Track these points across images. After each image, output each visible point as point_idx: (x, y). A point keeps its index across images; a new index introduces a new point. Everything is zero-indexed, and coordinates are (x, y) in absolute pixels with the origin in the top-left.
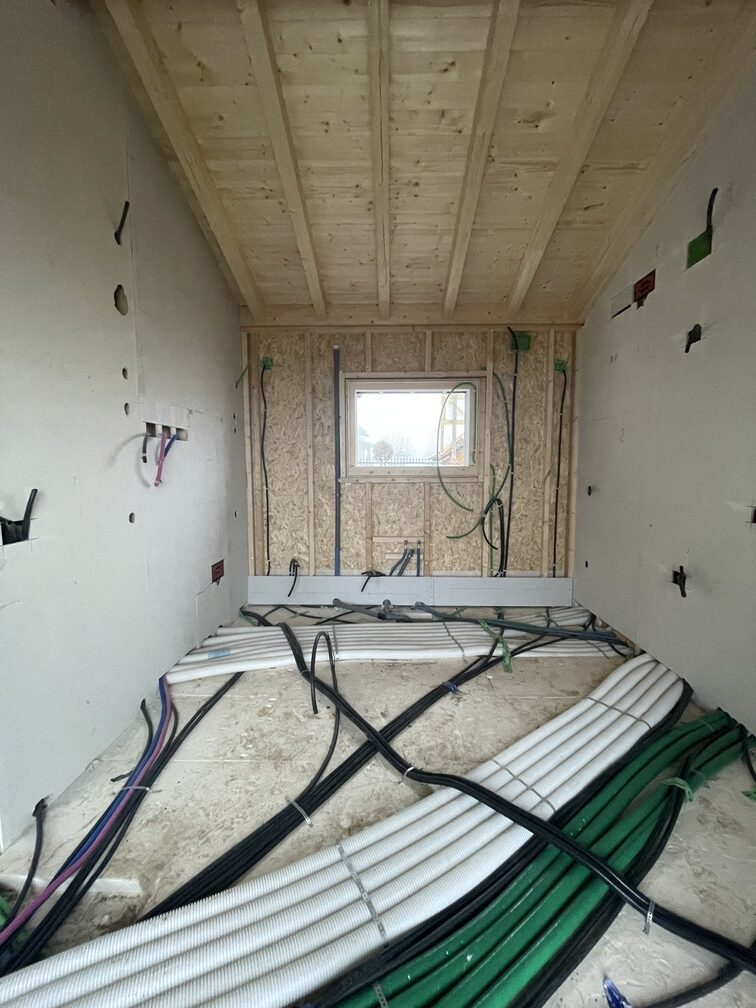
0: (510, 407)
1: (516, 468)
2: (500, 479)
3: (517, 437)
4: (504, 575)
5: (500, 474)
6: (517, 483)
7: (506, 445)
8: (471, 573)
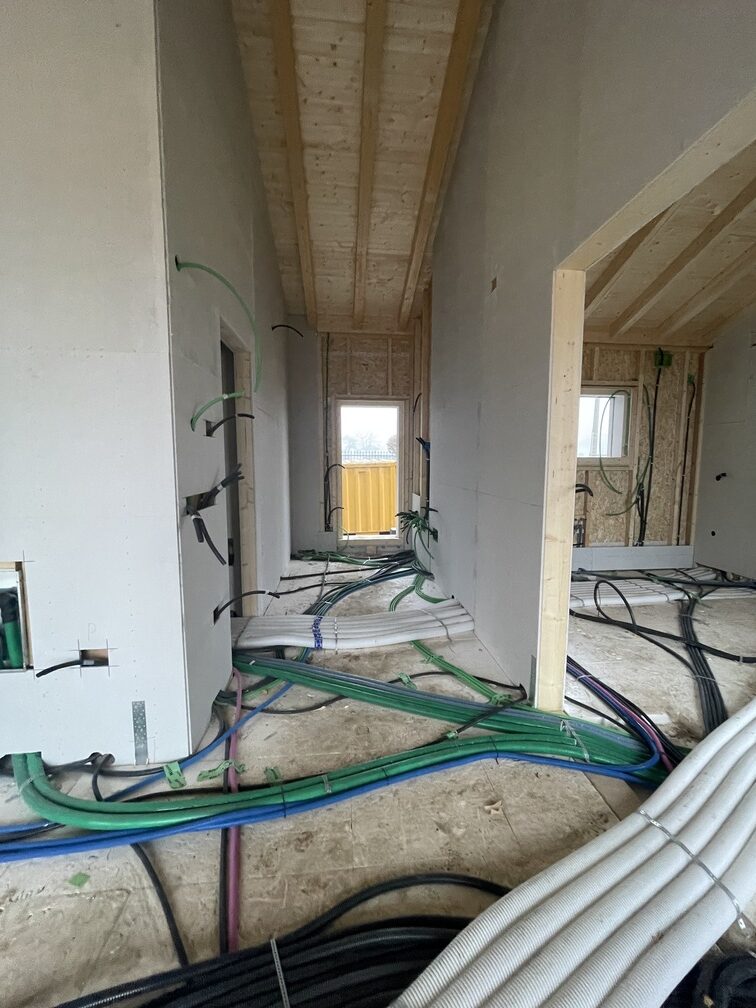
0: (652, 411)
1: (655, 459)
2: (642, 469)
3: (656, 434)
4: (642, 545)
5: (643, 463)
6: (655, 471)
7: (648, 441)
8: (617, 544)
